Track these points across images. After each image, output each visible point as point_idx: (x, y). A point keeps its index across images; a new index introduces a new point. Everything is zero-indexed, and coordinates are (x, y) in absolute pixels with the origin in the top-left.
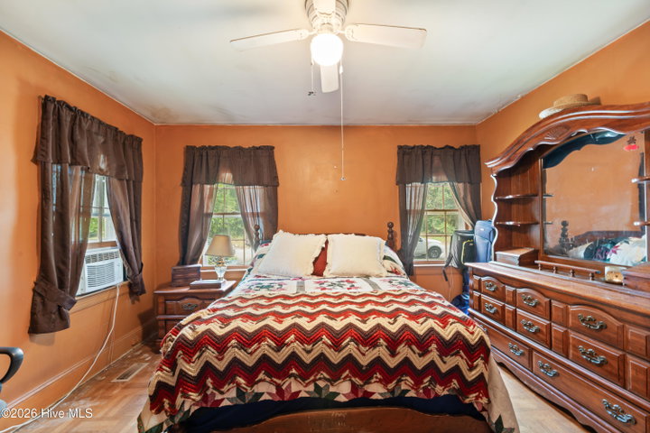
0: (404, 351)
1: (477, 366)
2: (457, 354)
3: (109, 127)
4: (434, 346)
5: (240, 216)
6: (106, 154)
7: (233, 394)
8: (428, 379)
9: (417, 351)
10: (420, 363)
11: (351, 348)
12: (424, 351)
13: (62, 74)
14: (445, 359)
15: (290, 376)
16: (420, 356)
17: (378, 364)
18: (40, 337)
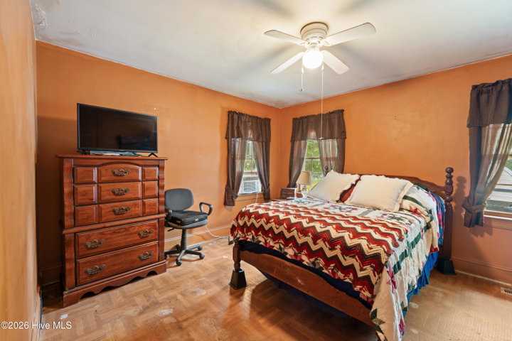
0: (321, 244)
1: (365, 270)
2: (353, 257)
3: (253, 117)
4: (338, 247)
5: (319, 160)
6: (253, 130)
7: (251, 237)
8: (333, 265)
9: (328, 246)
10: (329, 254)
11: (295, 233)
12: (332, 248)
13: (235, 99)
14: (346, 257)
15: (269, 237)
16: (330, 249)
17: (306, 245)
18: (227, 207)
